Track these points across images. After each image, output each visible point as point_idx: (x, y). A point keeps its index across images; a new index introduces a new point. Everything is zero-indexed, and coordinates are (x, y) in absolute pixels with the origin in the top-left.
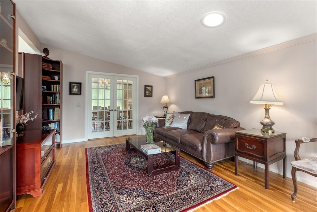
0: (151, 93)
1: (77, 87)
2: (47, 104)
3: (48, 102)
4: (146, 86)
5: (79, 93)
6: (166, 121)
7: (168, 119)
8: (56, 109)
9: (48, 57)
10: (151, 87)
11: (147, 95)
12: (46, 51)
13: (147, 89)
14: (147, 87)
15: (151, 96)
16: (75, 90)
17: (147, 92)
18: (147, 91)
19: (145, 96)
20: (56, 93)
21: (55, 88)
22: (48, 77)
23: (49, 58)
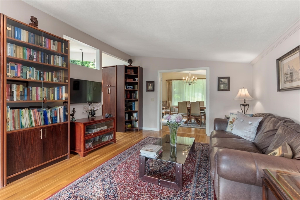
0: (227, 87)
1: (152, 85)
2: (132, 99)
3: (133, 97)
4: (219, 78)
5: (153, 90)
6: (228, 124)
7: (231, 122)
8: (136, 102)
9: (132, 64)
10: (228, 78)
11: (222, 88)
12: (130, 61)
13: (222, 81)
14: (222, 80)
15: (229, 90)
16: (150, 87)
17: (222, 86)
18: (222, 84)
19: (219, 90)
20: (136, 91)
21: (137, 87)
22: (131, 79)
23: (132, 66)
